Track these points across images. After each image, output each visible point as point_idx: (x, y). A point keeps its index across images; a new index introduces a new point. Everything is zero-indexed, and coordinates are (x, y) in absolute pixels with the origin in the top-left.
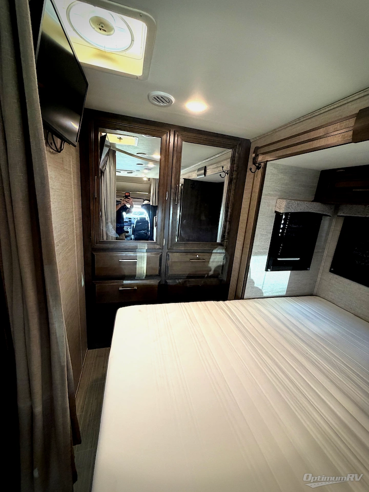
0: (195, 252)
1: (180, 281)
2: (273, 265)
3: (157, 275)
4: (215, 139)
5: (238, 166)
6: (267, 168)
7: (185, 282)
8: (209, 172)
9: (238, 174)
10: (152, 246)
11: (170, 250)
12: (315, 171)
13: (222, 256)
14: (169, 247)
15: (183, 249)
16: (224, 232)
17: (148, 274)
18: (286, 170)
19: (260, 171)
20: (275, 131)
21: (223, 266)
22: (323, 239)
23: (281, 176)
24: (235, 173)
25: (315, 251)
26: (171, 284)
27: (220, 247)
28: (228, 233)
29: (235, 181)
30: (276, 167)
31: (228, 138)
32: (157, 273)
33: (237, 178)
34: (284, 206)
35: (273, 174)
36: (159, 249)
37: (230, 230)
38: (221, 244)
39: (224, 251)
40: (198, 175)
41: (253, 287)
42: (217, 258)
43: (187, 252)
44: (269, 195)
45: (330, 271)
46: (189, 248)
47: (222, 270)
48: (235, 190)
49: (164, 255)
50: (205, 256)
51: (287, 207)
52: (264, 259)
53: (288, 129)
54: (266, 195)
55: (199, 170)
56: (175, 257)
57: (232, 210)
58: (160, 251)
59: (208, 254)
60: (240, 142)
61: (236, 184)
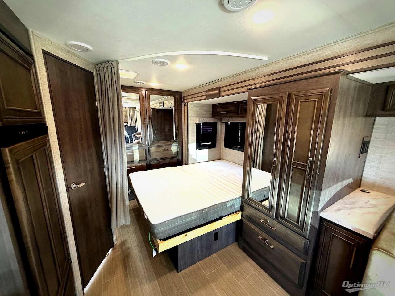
0: (163, 146)
1: (157, 161)
2: (199, 147)
3: (145, 160)
4: (165, 92)
5: (177, 104)
6: (189, 105)
7: (160, 161)
8: (165, 105)
9: (178, 108)
10: (140, 145)
11: (150, 146)
12: (210, 105)
13: (177, 147)
14: (149, 145)
15: (157, 145)
16: (176, 135)
17: (140, 159)
18: (196, 105)
19: (186, 106)
20: (189, 90)
21: (178, 152)
22: (220, 133)
23: (195, 108)
24: (177, 107)
25: (217, 139)
26: (153, 164)
27: (175, 143)
28: (178, 135)
29: (177, 111)
30: (192, 104)
31: (171, 92)
32: (145, 159)
33: (178, 109)
34: (198, 120)
35: (192, 108)
36: (144, 146)
37: (178, 133)
38: (175, 141)
39: (177, 144)
40: (160, 106)
41: (192, 158)
42: (174, 148)
43: (159, 147)
44: (192, 116)
45: (224, 147)
46: (159, 145)
47: (178, 153)
48: (178, 115)
49: (147, 149)
50: (168, 148)
51: (199, 121)
52: (194, 145)
53: (193, 90)
54: (190, 116)
55: (160, 103)
56: (153, 150)
57: (178, 124)
58: (145, 147)
59: (169, 147)
60: (176, 93)
61: (178, 112)
